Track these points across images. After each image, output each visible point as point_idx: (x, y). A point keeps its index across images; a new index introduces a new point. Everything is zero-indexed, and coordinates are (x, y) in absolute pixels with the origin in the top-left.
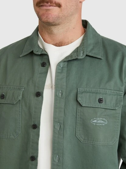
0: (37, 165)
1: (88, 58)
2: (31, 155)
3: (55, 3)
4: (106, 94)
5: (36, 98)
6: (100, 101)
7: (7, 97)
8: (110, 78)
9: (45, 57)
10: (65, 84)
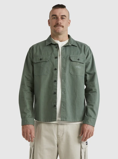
0: (57, 84)
1: (72, 46)
2: (54, 80)
3: (62, 26)
4: (80, 58)
5: (55, 59)
6: (78, 59)
7: (43, 59)
8: (81, 52)
9: (57, 45)
10: (65, 54)
